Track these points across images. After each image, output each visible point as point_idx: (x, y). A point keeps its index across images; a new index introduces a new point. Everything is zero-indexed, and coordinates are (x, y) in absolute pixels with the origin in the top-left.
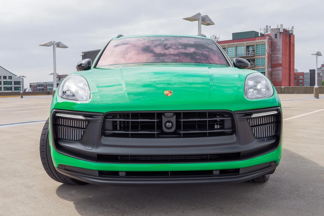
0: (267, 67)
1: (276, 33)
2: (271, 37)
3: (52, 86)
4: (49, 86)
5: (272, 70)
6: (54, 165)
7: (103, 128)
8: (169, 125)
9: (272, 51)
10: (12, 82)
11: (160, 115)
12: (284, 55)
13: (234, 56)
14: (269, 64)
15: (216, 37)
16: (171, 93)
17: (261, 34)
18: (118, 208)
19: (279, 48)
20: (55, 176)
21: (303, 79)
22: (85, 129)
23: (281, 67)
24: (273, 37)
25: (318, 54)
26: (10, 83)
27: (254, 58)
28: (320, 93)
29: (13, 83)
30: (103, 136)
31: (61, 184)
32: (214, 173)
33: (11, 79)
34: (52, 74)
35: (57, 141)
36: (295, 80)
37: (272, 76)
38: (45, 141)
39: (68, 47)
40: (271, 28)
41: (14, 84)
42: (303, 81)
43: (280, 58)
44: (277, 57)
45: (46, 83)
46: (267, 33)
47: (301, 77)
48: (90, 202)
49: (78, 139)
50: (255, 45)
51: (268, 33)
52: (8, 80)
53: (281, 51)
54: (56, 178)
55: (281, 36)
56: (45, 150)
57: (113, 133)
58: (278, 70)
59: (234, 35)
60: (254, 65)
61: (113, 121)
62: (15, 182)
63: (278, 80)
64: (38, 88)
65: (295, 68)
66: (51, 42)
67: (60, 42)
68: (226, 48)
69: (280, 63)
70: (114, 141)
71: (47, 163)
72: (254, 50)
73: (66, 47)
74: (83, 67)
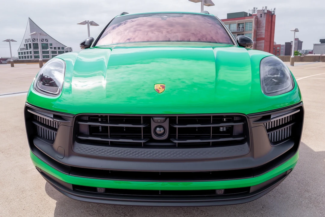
1: (261, 13)
2: (257, 16)
5: (256, 43)
7: (76, 133)
8: (160, 130)
9: (257, 28)
10: (64, 51)
11: (148, 119)
12: (267, 31)
14: (255, 38)
16: (163, 87)
17: (249, 14)
19: (263, 25)
21: (280, 50)
23: (264, 41)
24: (259, 16)
25: (296, 30)
27: (243, 33)
28: (295, 61)
30: (76, 143)
32: (218, 193)
36: (274, 50)
37: (256, 48)
39: (99, 25)
40: (257, 10)
43: (263, 34)
44: (261, 32)
47: (278, 48)
50: (244, 23)
51: (255, 13)
52: (61, 50)
53: (264, 28)
55: (265, 16)
58: (261, 43)
59: (228, 14)
65: (274, 41)
67: (93, 22)
69: (263, 37)
72: (243, 27)
73: (98, 25)
74: (86, 45)
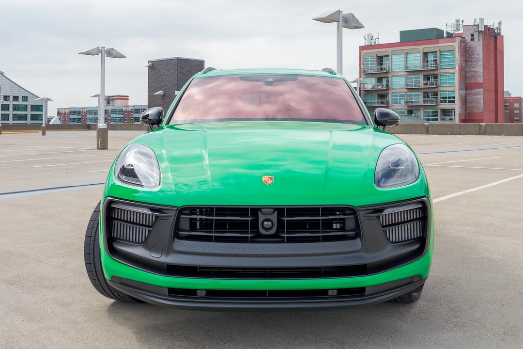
0: (458, 88)
1: (472, 32)
2: (464, 38)
3: (95, 115)
4: (90, 114)
5: (466, 94)
6: (106, 276)
7: (177, 228)
8: (268, 225)
9: (466, 62)
10: (27, 105)
12: (487, 69)
13: (403, 69)
14: (462, 83)
15: (372, 38)
16: (271, 179)
17: (447, 33)
18: (195, 341)
19: (477, 56)
20: (105, 291)
21: (519, 109)
22: (151, 227)
23: (482, 89)
24: (468, 38)
26: (25, 108)
27: (436, 72)
29: (29, 108)
30: (176, 239)
31: (112, 301)
32: (330, 293)
33: (27, 101)
34: (96, 96)
35: (111, 241)
36: (505, 109)
37: (466, 104)
38: (93, 239)
39: (125, 57)
40: (463, 24)
41: (32, 110)
42: (520, 112)
43: (480, 74)
44: (475, 72)
45: (85, 108)
46: (457, 32)
47: (516, 105)
48: (154, 330)
49: (140, 241)
50: (438, 53)
51: (459, 32)
52: (20, 102)
53: (481, 63)
54: (106, 292)
55: (481, 38)
56: (92, 252)
57: (190, 235)
58: (477, 94)
59: (402, 34)
60: (436, 84)
61: (190, 218)
62: (44, 296)
63: (476, 111)
64: (72, 116)
66: (99, 48)
67: (113, 49)
68: (390, 56)
69: (480, 82)
70: (191, 246)
71: (93, 270)
72: (436, 60)
73: (123, 57)
74: (151, 120)
